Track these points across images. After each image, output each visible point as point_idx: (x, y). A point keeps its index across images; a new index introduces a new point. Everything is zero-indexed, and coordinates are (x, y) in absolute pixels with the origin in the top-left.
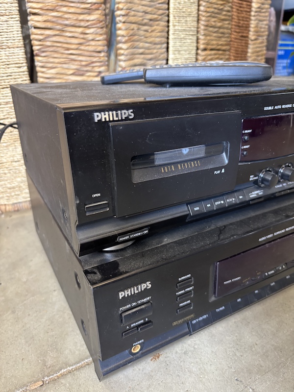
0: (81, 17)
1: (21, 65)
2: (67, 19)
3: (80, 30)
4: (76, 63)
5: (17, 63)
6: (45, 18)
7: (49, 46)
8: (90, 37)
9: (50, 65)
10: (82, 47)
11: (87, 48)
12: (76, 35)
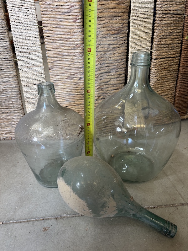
0: (71, 51)
1: (42, 74)
2: (64, 52)
3: (71, 57)
4: (68, 73)
5: (40, 74)
6: (53, 52)
7: (55, 66)
8: (76, 61)
9: (56, 74)
10: (71, 66)
11: (74, 66)
12: (68, 60)
